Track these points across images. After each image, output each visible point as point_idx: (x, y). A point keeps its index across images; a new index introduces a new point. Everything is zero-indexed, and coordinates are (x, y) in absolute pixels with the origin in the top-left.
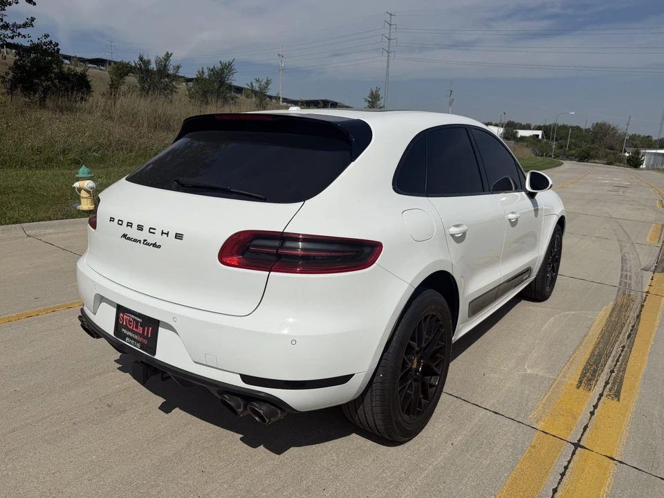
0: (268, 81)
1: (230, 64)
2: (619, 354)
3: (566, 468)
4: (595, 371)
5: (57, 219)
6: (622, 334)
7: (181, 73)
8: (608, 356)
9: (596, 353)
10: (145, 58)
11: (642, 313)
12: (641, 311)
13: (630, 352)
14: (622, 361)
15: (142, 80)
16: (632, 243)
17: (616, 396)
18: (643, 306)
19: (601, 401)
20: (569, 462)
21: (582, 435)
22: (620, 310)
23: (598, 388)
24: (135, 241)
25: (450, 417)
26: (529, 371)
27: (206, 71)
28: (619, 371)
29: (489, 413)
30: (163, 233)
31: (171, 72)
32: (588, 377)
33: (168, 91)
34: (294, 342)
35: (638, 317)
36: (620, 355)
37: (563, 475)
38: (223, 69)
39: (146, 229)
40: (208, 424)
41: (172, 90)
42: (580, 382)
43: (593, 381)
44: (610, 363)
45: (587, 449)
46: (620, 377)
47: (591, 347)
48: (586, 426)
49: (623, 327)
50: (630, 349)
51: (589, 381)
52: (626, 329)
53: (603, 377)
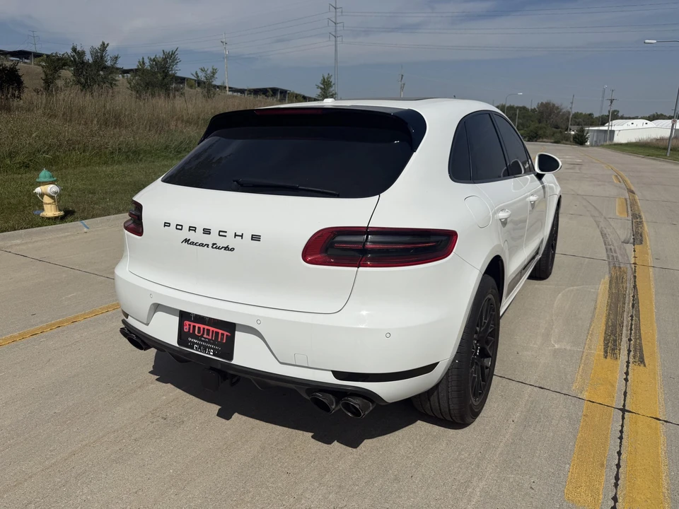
0: (213, 69)
1: (173, 53)
2: (630, 323)
3: (621, 432)
4: (615, 341)
5: (21, 229)
6: (626, 305)
7: (119, 66)
8: (621, 325)
9: (610, 324)
10: (79, 49)
11: (637, 284)
12: (635, 282)
13: (639, 320)
14: (635, 329)
15: (77, 73)
16: (605, 218)
17: (641, 362)
18: (635, 277)
19: (630, 367)
20: (622, 426)
21: (625, 400)
22: (617, 281)
23: (623, 356)
24: (202, 245)
25: (502, 396)
26: (557, 346)
27: (147, 61)
28: (636, 339)
29: (536, 389)
30: (236, 235)
31: (109, 63)
32: (611, 347)
33: (107, 84)
34: (388, 335)
35: (635, 287)
36: (632, 325)
37: (621, 438)
38: (166, 58)
39: (214, 232)
40: (274, 426)
41: (111, 84)
42: (606, 352)
43: (617, 351)
44: (625, 332)
45: (633, 412)
46: (638, 345)
47: (604, 319)
48: (625, 392)
49: (625, 297)
50: (638, 318)
51: (613, 350)
52: (628, 299)
53: (624, 345)
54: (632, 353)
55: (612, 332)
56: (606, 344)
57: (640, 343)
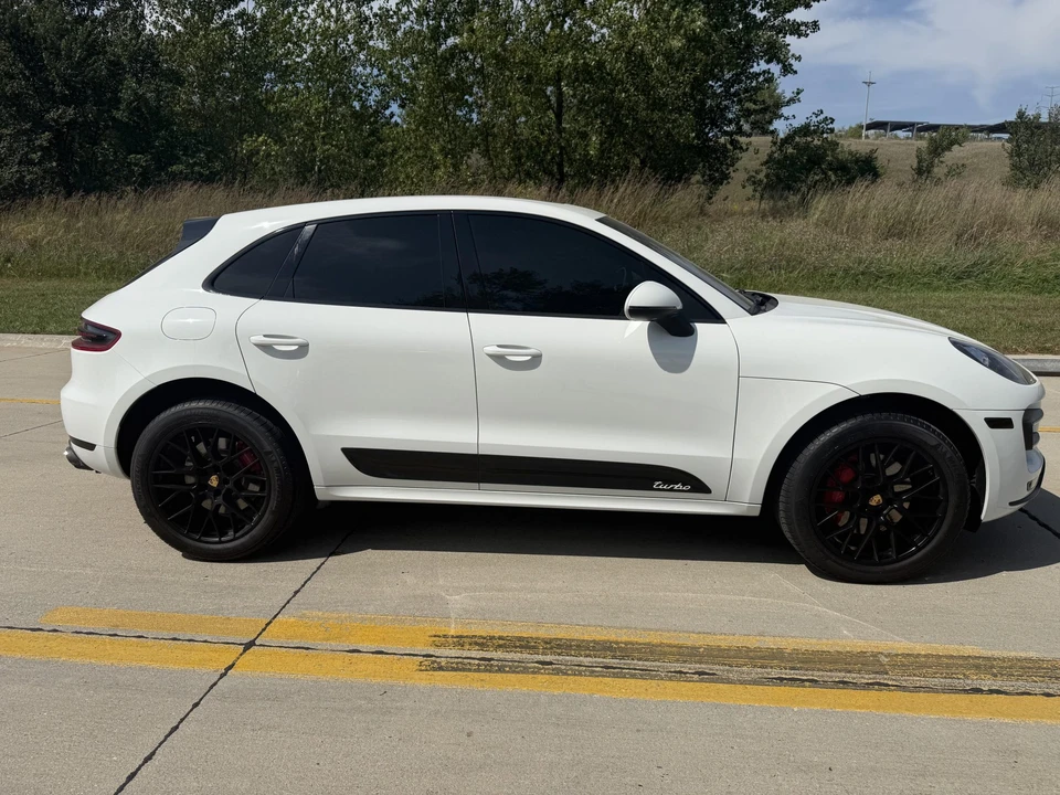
2: (650, 668)
3: (191, 640)
4: (523, 647)
8: (620, 658)
9: (618, 645)
10: (1030, 112)
14: (614, 673)
17: (437, 668)
19: (407, 656)
20: (205, 642)
21: (280, 647)
23: (451, 653)
26: (452, 597)
28: (559, 670)
32: (489, 642)
36: (639, 669)
37: (175, 639)
42: (457, 637)
43: (477, 647)
44: (586, 661)
45: (245, 651)
46: (525, 670)
47: (641, 640)
48: (308, 649)
49: (850, 672)
50: (701, 681)
51: (476, 644)
52: (838, 676)
53: (509, 656)
54: (477, 662)
55: (571, 646)
56: (500, 638)
57: (533, 673)
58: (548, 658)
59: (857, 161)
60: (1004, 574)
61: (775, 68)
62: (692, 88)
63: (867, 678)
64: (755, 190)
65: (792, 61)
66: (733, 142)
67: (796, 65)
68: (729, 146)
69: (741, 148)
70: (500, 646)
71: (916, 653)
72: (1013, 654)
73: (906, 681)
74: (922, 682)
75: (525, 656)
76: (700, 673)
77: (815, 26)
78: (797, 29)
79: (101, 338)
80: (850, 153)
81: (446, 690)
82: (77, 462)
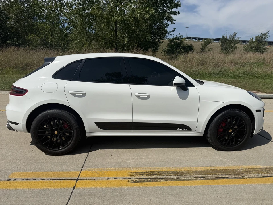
6: (222, 175)
10: (225, 36)
31: (236, 39)
36: (186, 178)
38: (262, 36)
42: (135, 173)
43: (141, 175)
44: (171, 177)
45: (77, 181)
46: (157, 181)
47: (182, 170)
48: (95, 179)
49: (235, 174)
50: (202, 179)
51: (141, 174)
52: (233, 175)
53: (151, 177)
54: (143, 179)
55: (166, 173)
56: (146, 172)
57: (160, 181)
58: (161, 177)
59: (188, 46)
60: (257, 147)
61: (169, 23)
62: (150, 27)
63: (240, 176)
64: (164, 53)
65: (174, 21)
66: (159, 41)
67: (174, 22)
68: (158, 42)
69: (161, 42)
70: (147, 174)
71: (247, 168)
72: (268, 167)
73: (249, 175)
74: (253, 175)
75: (155, 177)
76: (201, 178)
77: (178, 13)
78: (174, 13)
79: (21, 92)
80: (186, 44)
81: (139, 188)
82: (10, 128)
